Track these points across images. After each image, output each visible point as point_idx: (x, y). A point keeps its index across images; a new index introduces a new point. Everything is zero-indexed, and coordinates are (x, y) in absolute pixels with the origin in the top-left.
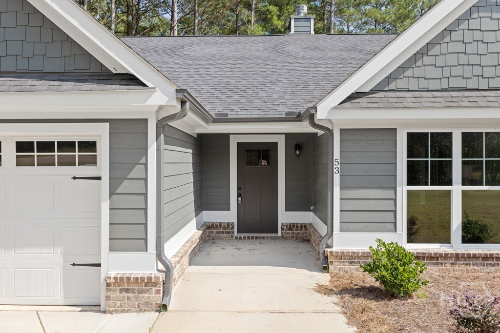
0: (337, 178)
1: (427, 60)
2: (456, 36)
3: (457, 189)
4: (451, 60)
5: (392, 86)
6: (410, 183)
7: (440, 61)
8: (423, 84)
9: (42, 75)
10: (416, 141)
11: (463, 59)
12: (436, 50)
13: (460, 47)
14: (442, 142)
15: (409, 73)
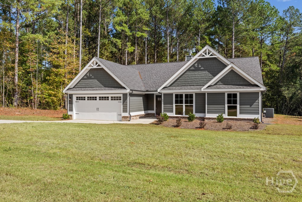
0: (163, 102)
1: (178, 80)
2: (183, 76)
3: (184, 105)
4: (183, 80)
5: (172, 86)
6: (175, 104)
7: (181, 81)
8: (178, 85)
9: (114, 87)
10: (177, 96)
11: (185, 80)
12: (180, 79)
13: (184, 78)
14: (181, 96)
15: (175, 83)
